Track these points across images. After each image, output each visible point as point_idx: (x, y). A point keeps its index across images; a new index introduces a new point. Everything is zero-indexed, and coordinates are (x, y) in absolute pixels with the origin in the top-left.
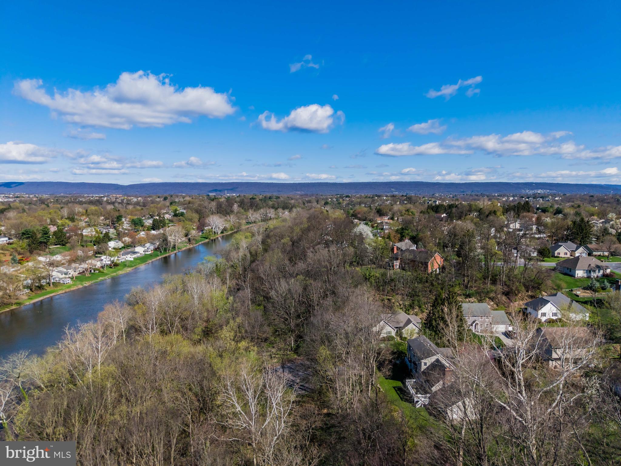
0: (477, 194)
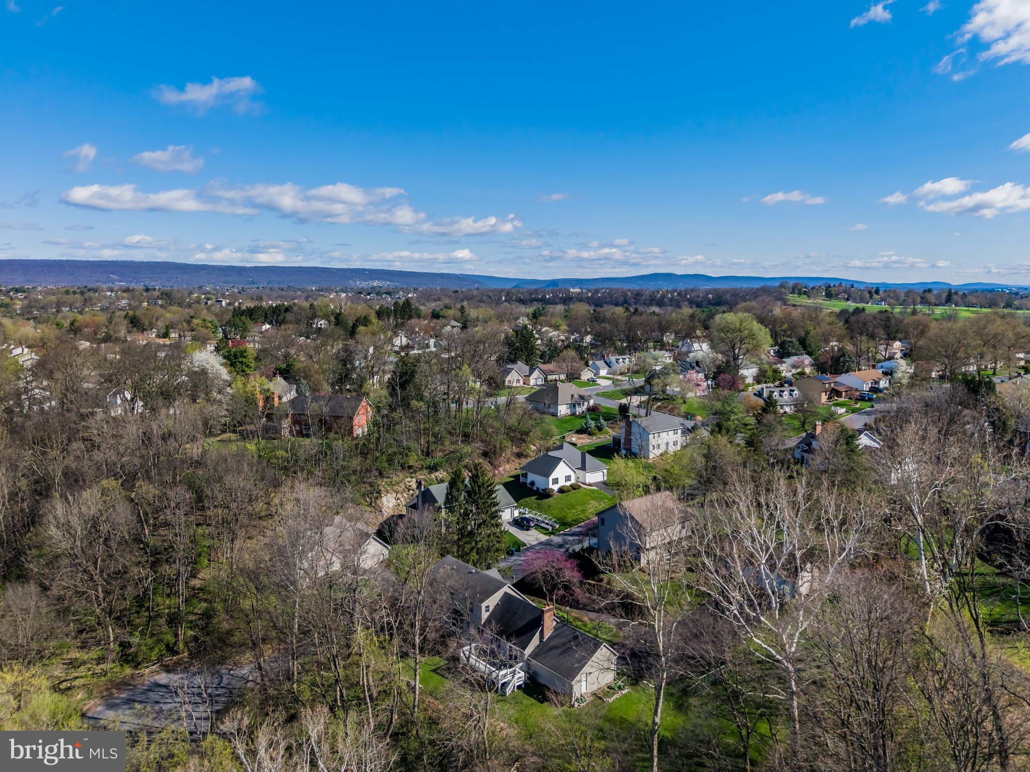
0: (282, 286)
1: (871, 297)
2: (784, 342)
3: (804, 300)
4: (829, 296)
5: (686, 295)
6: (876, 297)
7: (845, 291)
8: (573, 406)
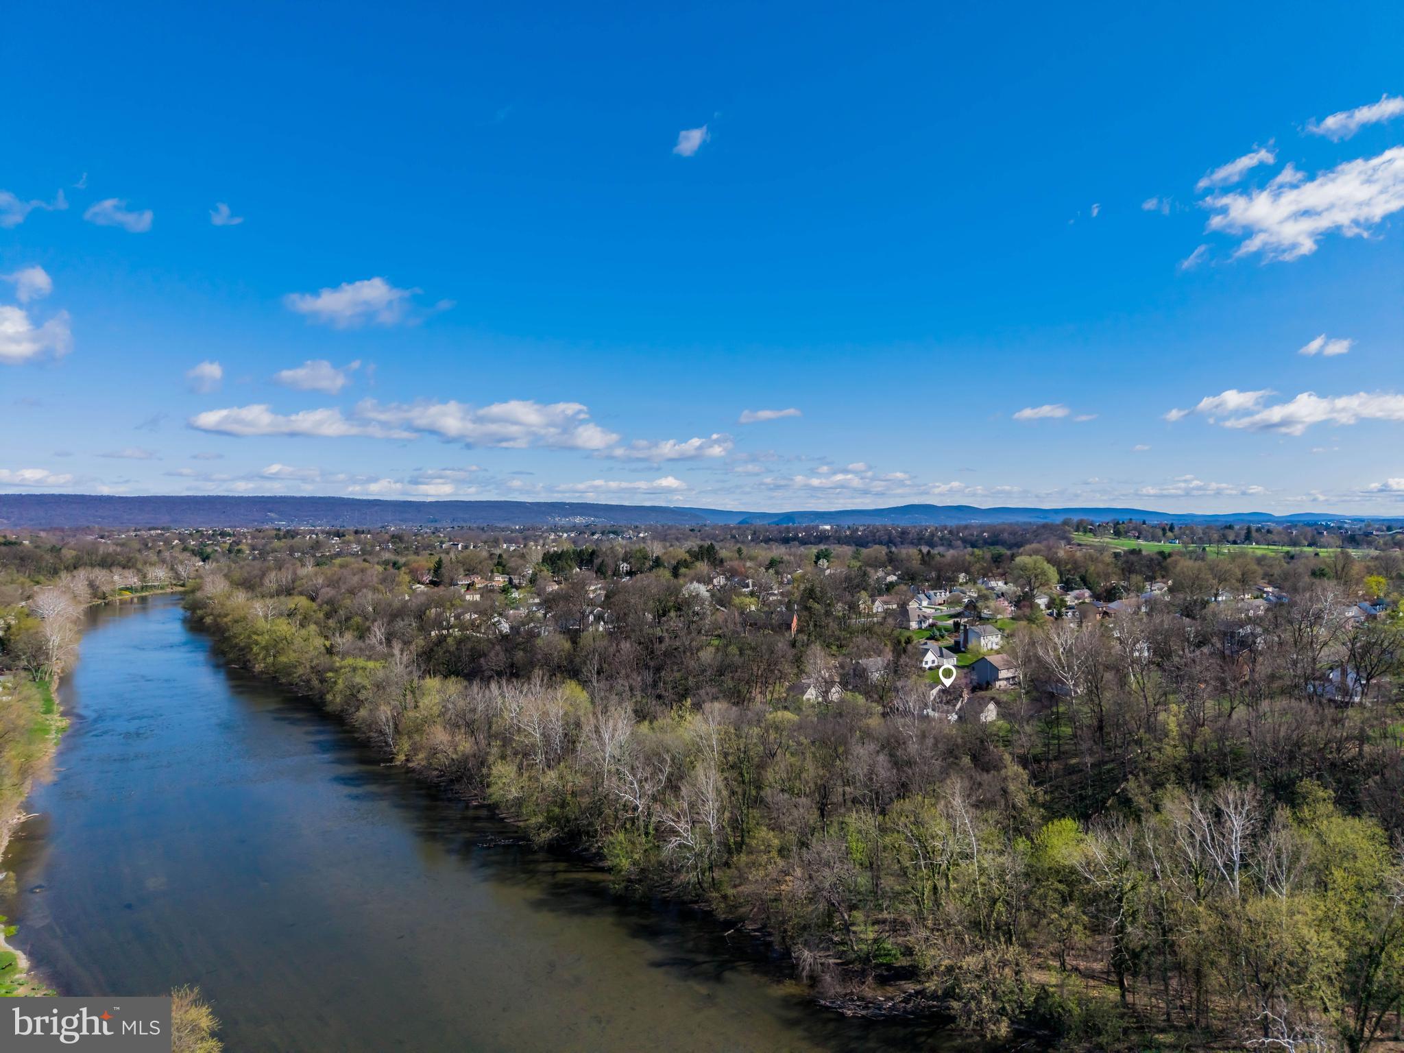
1: (1164, 534)
2: (1068, 579)
3: (1090, 539)
4: (1117, 534)
5: (958, 533)
6: (1169, 534)
7: (1135, 529)
8: (920, 622)
